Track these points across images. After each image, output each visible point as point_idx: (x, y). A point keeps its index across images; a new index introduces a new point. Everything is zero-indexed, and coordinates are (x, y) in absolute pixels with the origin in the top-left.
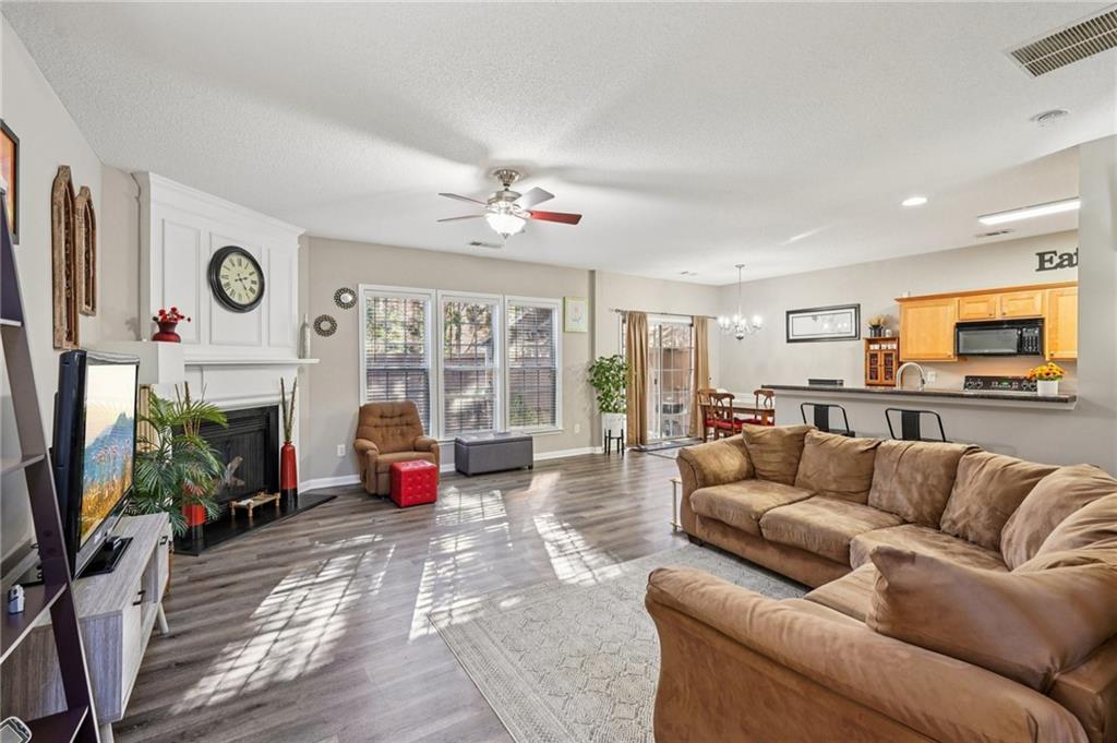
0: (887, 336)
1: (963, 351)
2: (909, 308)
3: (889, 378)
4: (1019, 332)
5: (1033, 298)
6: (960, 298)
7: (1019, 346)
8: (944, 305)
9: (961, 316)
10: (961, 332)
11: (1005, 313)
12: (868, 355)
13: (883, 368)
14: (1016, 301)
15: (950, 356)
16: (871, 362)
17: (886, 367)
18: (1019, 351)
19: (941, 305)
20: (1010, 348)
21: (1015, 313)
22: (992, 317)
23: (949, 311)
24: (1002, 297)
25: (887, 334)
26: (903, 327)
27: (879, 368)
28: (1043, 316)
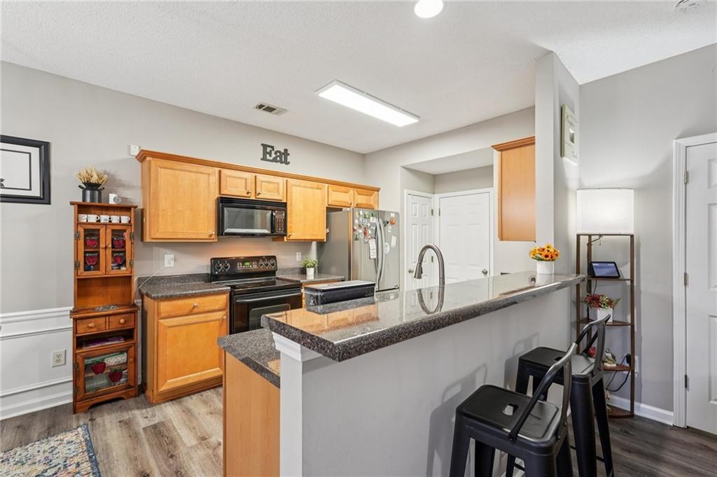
0: (112, 202)
1: (228, 230)
2: (161, 167)
3: (117, 266)
4: (274, 214)
5: (278, 184)
6: (220, 169)
7: (273, 228)
8: (205, 174)
9: (222, 190)
10: (225, 209)
11: (259, 194)
12: (81, 230)
13: (109, 252)
14: (266, 184)
15: (211, 236)
16: (85, 243)
17: (114, 250)
18: (272, 232)
19: (202, 173)
20: (265, 228)
21: (266, 195)
22: (248, 195)
23: (211, 181)
24: (256, 177)
25: (112, 199)
26: (154, 193)
27: (102, 252)
28: (284, 201)
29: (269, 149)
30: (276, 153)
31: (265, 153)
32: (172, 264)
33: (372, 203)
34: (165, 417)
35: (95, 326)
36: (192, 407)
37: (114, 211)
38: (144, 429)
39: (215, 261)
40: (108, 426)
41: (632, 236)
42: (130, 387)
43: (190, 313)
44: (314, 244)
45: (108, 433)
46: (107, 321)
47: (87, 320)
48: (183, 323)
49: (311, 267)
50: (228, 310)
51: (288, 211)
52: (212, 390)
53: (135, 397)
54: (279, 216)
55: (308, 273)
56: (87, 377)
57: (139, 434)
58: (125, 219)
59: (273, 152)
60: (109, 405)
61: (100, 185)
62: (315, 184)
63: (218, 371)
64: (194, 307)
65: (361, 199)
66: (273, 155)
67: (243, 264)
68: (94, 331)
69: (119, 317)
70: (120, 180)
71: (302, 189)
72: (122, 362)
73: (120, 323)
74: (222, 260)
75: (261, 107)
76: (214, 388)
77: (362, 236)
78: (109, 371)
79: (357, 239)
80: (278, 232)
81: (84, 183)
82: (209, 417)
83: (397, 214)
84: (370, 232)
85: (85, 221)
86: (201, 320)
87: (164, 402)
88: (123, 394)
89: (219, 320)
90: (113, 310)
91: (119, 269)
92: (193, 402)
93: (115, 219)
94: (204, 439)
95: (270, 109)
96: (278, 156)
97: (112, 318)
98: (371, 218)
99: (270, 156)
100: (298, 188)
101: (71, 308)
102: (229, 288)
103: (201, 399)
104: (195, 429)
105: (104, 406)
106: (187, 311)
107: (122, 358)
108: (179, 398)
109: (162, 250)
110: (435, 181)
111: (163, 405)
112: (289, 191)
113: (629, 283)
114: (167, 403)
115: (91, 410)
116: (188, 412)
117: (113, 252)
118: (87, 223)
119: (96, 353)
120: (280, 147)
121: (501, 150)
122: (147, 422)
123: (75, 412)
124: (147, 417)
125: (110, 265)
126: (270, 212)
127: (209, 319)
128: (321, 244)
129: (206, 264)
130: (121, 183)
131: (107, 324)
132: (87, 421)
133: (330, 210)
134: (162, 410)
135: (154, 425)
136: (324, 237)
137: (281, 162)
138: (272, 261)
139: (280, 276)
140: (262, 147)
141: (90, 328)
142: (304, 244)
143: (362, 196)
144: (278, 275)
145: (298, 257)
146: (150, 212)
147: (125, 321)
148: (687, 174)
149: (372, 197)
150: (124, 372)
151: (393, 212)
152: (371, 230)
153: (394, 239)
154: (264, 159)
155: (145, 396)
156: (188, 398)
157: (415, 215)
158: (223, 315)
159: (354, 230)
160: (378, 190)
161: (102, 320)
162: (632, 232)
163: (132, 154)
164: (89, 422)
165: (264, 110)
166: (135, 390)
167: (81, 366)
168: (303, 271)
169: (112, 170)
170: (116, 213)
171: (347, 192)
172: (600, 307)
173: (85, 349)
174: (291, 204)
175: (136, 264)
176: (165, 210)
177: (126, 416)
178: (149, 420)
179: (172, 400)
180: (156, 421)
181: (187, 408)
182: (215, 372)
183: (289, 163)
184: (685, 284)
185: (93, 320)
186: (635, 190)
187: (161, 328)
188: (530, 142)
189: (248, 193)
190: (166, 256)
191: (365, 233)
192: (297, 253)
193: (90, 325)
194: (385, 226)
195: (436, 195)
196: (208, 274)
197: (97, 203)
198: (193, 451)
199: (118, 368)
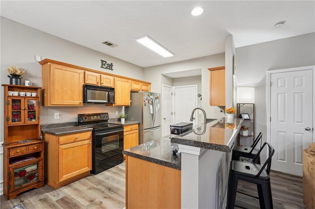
1: (89, 101)
2: (56, 68)
3: (30, 119)
4: (109, 93)
5: (110, 79)
6: (84, 71)
7: (109, 100)
8: (78, 73)
9: (86, 81)
10: (88, 90)
11: (102, 84)
12: (10, 100)
13: (26, 112)
14: (105, 79)
15: (80, 103)
16: (13, 107)
17: (29, 110)
18: (108, 102)
19: (76, 72)
20: (105, 100)
21: (105, 84)
22: (97, 84)
23: (80, 77)
24: (101, 75)
25: (27, 84)
26: (52, 81)
27: (22, 112)
28: (113, 87)
29: (104, 63)
30: (107, 65)
31: (102, 64)
32: (58, 117)
33: (148, 90)
34: (65, 194)
35: (21, 152)
36: (77, 187)
37: (27, 90)
38: (57, 201)
39: (80, 116)
40: (34, 203)
41: (254, 104)
42: (39, 182)
43: (74, 142)
44: (123, 107)
45: (36, 207)
46: (27, 148)
47: (16, 149)
48: (71, 146)
49: (124, 118)
50: (91, 139)
51: (115, 92)
52: (85, 178)
53: (42, 187)
54: (111, 94)
55: (122, 121)
56: (16, 179)
57: (55, 204)
58: (34, 94)
59: (106, 64)
60: (28, 193)
61: (20, 76)
62: (126, 80)
63: (87, 169)
64: (76, 138)
65: (144, 88)
66: (106, 66)
67: (94, 117)
68: (20, 154)
69: (33, 146)
70: (30, 74)
71: (120, 82)
72: (34, 169)
73: (34, 149)
74: (83, 115)
75: (106, 43)
76: (85, 177)
77: (147, 104)
78: (28, 175)
79: (145, 105)
80: (110, 101)
81: (11, 75)
82: (89, 191)
83: (160, 94)
84: (150, 102)
85: (12, 95)
86: (80, 145)
87: (61, 187)
88: (36, 186)
89: (87, 144)
90: (29, 142)
91: (31, 120)
92: (76, 185)
93: (29, 94)
94: (92, 201)
95: (110, 44)
96: (108, 66)
97: (29, 147)
98: (151, 96)
99: (105, 66)
100: (119, 81)
101: (2, 143)
102: (92, 128)
103: (80, 183)
104: (85, 197)
105: (25, 194)
106: (73, 140)
107: (34, 167)
108: (68, 184)
109: (53, 111)
110: (173, 81)
111: (61, 189)
112: (115, 83)
113: (252, 121)
114: (63, 187)
115: (18, 197)
116: (76, 190)
117: (28, 112)
118: (13, 96)
119: (21, 166)
120: (109, 62)
121: (211, 71)
122: (56, 198)
123: (8, 199)
124: (55, 196)
125: (27, 118)
126: (108, 92)
127: (83, 144)
128: (127, 108)
129: (75, 117)
130: (31, 75)
131: (27, 150)
132: (19, 203)
133: (132, 92)
134: (61, 191)
135: (61, 199)
136: (129, 104)
137: (110, 69)
138: (106, 115)
139: (110, 122)
140: (101, 61)
141: (18, 152)
142: (120, 107)
143: (144, 86)
144: (109, 122)
145: (117, 113)
146: (50, 91)
147: (37, 148)
148: (271, 83)
149: (148, 87)
150: (36, 174)
151: (158, 94)
152: (151, 101)
153: (159, 105)
154: (102, 67)
155: (48, 185)
156: (73, 183)
157: (166, 95)
158: (89, 142)
159: (144, 101)
160: (150, 84)
161: (24, 148)
162: (254, 103)
163: (37, 60)
164: (21, 203)
165: (107, 44)
166: (43, 183)
167: (12, 174)
168: (119, 120)
169: (25, 68)
170: (28, 91)
171: (139, 84)
172: (244, 130)
173: (14, 164)
174: (116, 89)
175: (41, 117)
176: (58, 90)
177: (42, 197)
178: (57, 197)
179: (65, 186)
180: (61, 196)
181: (75, 188)
182: (86, 169)
183: (113, 70)
184: (270, 121)
185: (19, 148)
186: (255, 88)
187: (60, 150)
188: (223, 68)
189: (97, 83)
190: (55, 113)
191: (148, 103)
192: (116, 112)
193: (18, 151)
194: (156, 99)
195: (173, 87)
196: (76, 122)
197: (19, 85)
198: (89, 207)
199: (33, 172)
